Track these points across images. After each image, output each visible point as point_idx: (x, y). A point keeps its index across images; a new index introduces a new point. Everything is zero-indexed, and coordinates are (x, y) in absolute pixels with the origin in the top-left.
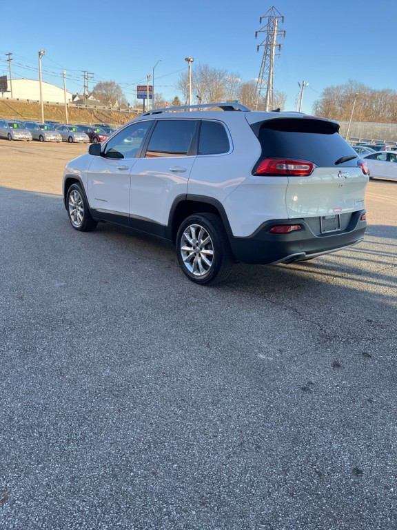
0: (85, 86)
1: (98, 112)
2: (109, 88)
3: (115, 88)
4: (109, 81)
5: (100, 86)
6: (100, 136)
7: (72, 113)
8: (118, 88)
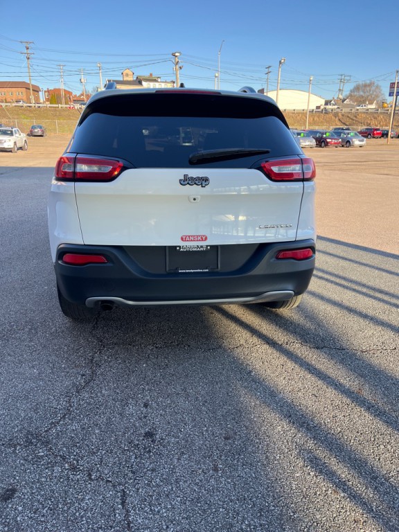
0: (340, 90)
1: (343, 115)
2: (368, 89)
3: (373, 88)
4: (368, 82)
5: (357, 88)
6: (328, 140)
7: (315, 119)
8: (378, 87)
